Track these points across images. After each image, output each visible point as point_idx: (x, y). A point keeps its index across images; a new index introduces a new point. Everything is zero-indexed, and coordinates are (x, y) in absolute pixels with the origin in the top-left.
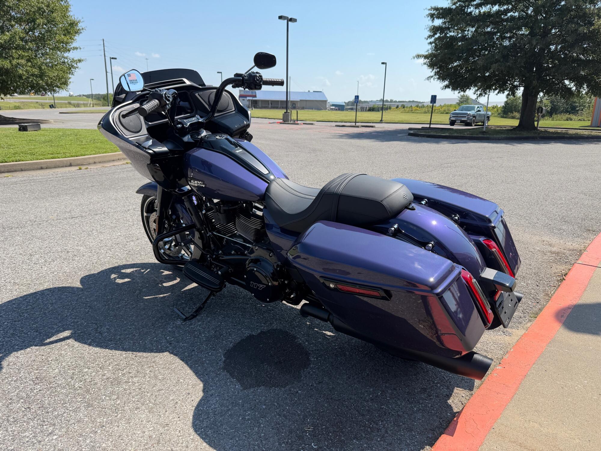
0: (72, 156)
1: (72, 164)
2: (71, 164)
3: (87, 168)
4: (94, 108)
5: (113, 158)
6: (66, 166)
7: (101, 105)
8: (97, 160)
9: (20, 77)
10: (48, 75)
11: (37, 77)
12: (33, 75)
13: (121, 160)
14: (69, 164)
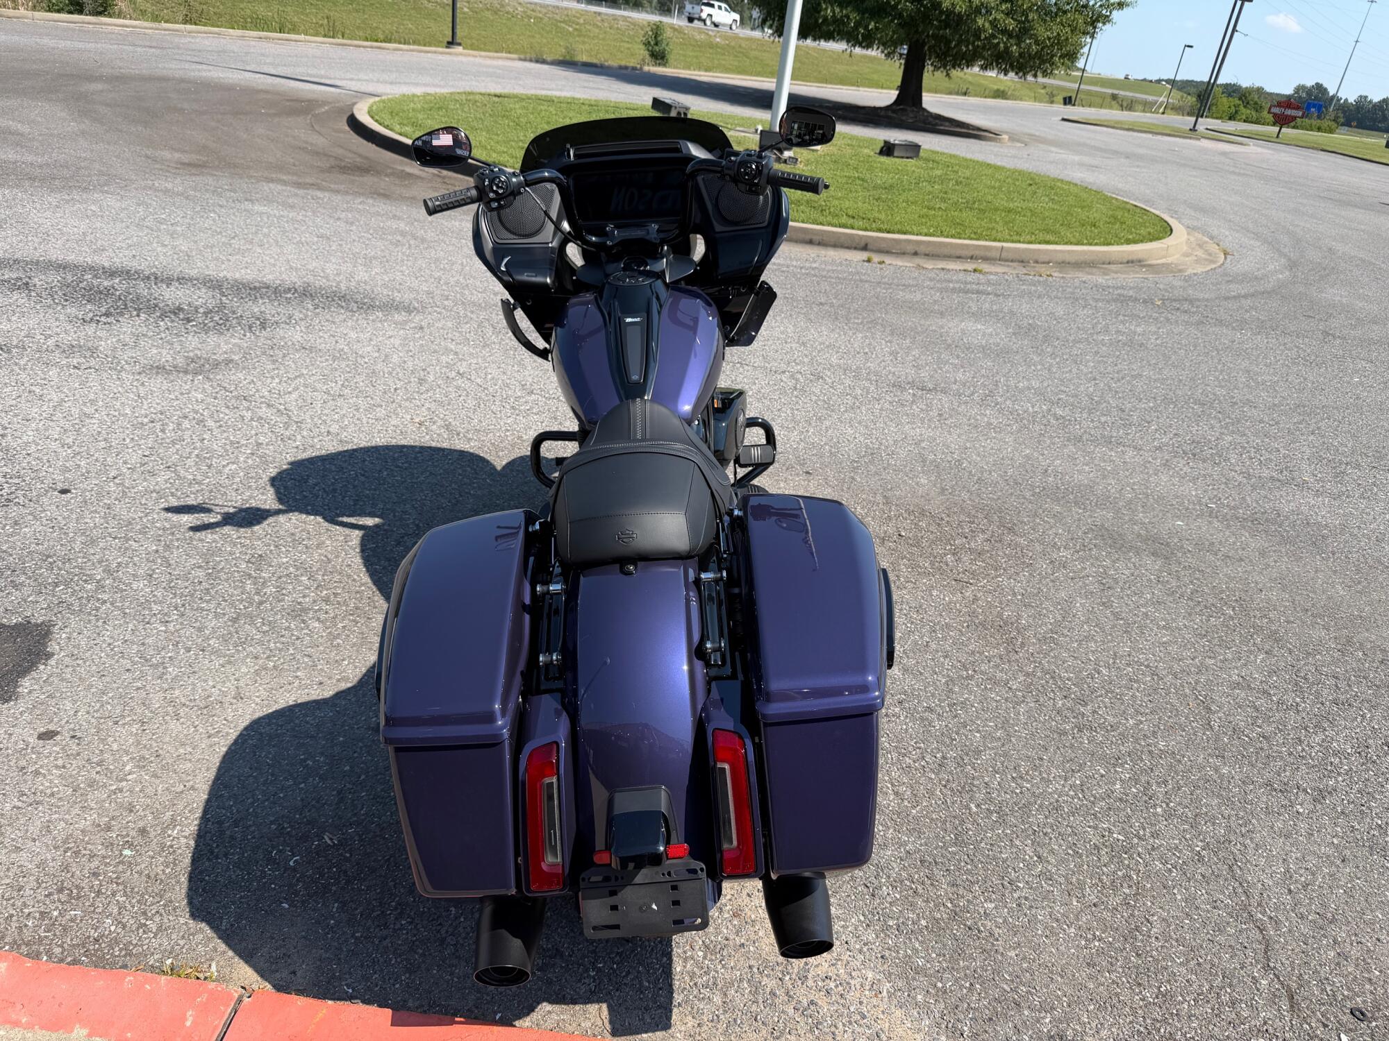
0: (880, 230)
1: (869, 247)
2: (866, 245)
3: (882, 263)
4: (1165, 116)
5: (959, 253)
6: (855, 248)
7: (1185, 112)
8: (922, 249)
9: (977, 33)
10: (1035, 35)
11: (1010, 36)
12: (1005, 32)
13: (977, 258)
14: (863, 244)
